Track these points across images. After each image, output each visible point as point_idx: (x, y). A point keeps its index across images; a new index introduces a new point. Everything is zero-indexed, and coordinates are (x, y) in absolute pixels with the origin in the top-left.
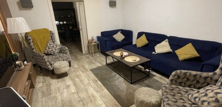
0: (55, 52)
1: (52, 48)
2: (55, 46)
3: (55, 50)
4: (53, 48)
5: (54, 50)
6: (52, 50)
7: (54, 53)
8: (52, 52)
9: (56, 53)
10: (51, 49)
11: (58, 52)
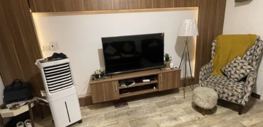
0: (232, 76)
1: (232, 68)
2: (239, 68)
3: (235, 73)
4: (234, 68)
5: (233, 72)
6: (230, 71)
7: (230, 77)
8: (229, 73)
9: (232, 78)
10: (230, 69)
11: (237, 78)
